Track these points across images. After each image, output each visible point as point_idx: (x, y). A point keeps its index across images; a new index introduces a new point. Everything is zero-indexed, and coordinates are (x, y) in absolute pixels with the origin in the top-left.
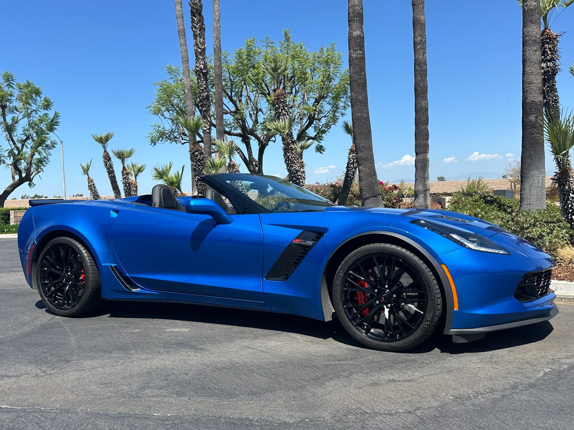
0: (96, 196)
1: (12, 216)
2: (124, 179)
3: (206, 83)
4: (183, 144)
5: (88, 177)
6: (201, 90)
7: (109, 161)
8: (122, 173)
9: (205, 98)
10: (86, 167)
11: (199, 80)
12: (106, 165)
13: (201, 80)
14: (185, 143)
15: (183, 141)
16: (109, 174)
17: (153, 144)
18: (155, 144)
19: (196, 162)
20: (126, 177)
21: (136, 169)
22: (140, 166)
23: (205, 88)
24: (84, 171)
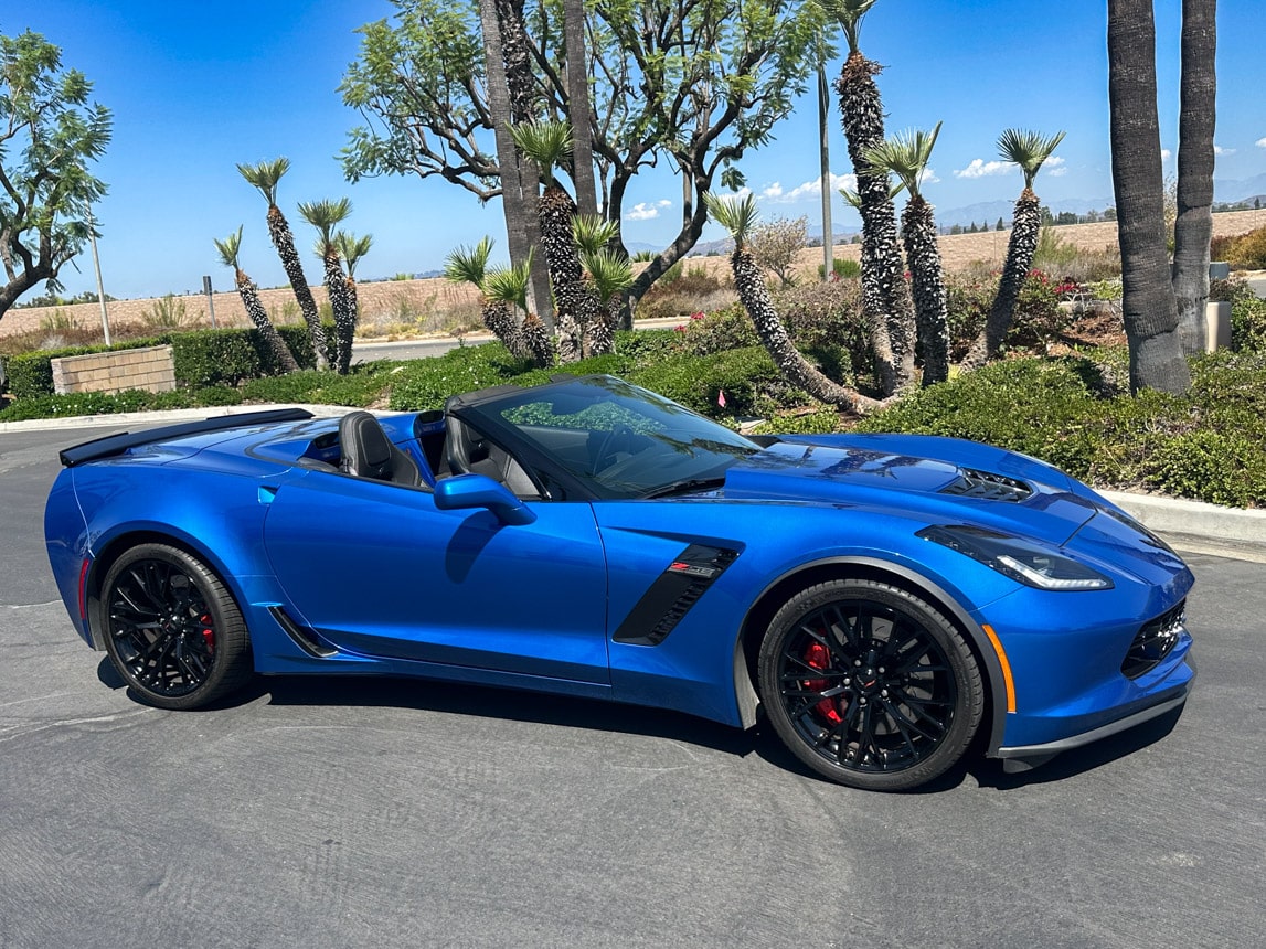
0: (258, 314)
1: (57, 373)
2: (330, 275)
3: (521, 27)
4: (424, 176)
5: (238, 272)
6: (510, 45)
7: (283, 230)
8: (326, 261)
9: (521, 67)
10: (230, 246)
11: (505, 22)
12: (278, 241)
13: (509, 22)
14: (428, 173)
15: (425, 170)
16: (286, 262)
17: (353, 178)
18: (356, 179)
19: (556, 237)
20: (334, 271)
21: (351, 249)
22: (358, 240)
23: (521, 41)
24: (226, 257)
